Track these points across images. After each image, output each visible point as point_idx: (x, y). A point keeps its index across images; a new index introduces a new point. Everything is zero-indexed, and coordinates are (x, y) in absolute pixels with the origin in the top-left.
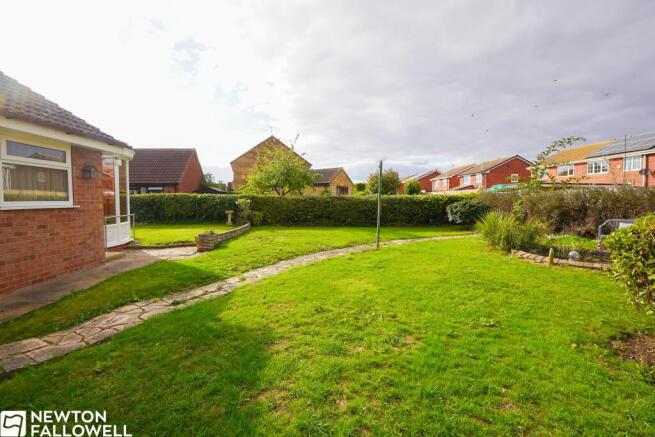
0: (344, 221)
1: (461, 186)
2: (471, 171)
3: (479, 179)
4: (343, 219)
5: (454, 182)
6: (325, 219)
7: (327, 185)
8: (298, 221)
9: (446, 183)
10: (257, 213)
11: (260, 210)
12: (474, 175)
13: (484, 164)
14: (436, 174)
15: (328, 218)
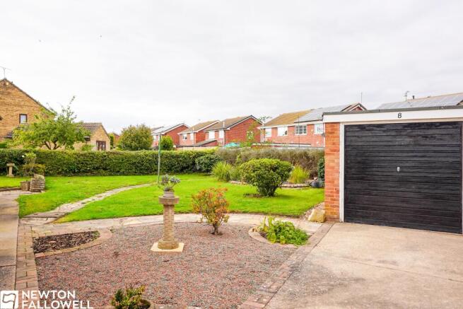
0: (119, 172)
1: (207, 141)
2: (215, 127)
3: (222, 134)
4: (118, 169)
5: (201, 135)
6: (102, 170)
7: (88, 140)
8: (79, 172)
9: (192, 137)
10: (40, 166)
11: (42, 163)
12: (217, 131)
13: (226, 121)
14: (183, 127)
15: (105, 169)
